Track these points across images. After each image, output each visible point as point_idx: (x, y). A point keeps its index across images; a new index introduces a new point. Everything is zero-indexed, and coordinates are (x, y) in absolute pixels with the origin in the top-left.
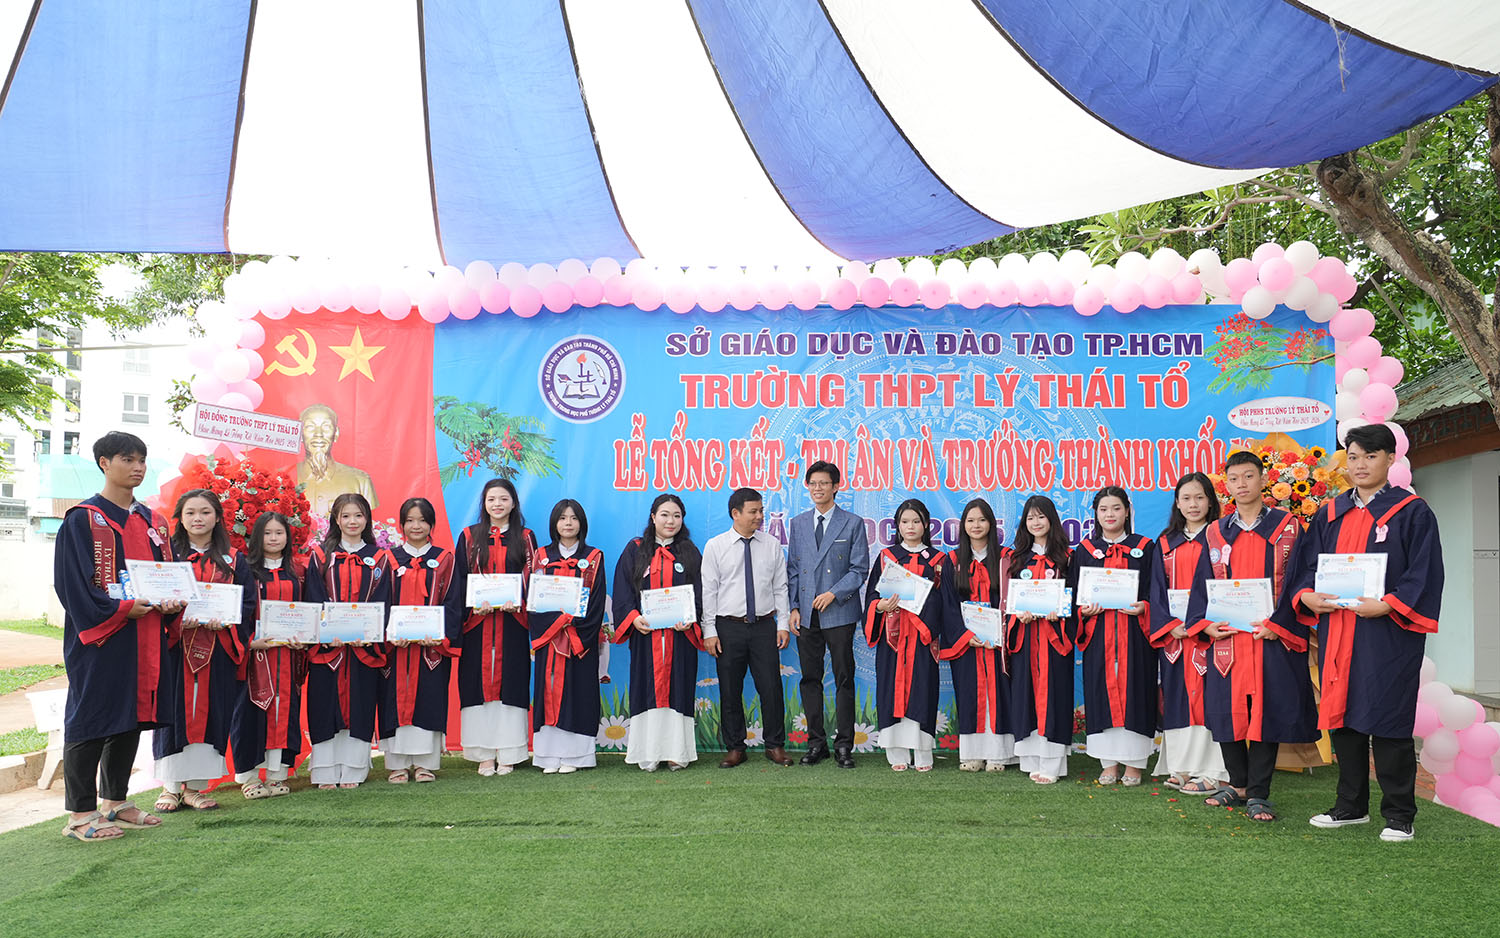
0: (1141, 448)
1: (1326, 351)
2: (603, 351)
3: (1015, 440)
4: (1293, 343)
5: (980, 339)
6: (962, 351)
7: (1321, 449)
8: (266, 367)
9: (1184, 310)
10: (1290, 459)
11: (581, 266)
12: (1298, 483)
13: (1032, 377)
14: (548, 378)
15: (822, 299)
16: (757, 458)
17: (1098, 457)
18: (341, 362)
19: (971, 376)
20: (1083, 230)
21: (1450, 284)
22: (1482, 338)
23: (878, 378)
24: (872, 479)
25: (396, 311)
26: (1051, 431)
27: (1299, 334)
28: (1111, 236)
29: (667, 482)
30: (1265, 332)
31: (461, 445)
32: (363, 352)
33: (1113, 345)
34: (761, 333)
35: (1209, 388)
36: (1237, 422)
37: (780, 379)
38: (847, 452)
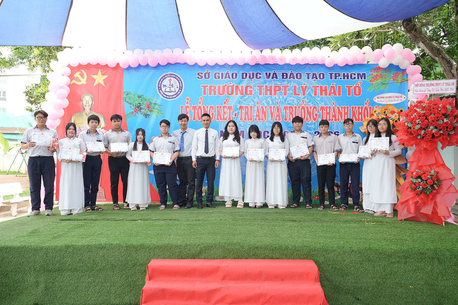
0: (346, 109)
1: (405, 78)
2: (177, 78)
3: (306, 106)
4: (395, 76)
5: (295, 74)
6: (290, 78)
7: (403, 109)
8: (71, 82)
9: (360, 66)
10: (393, 112)
11: (170, 51)
12: (395, 120)
13: (312, 86)
14: (160, 86)
15: (246, 62)
16: (225, 111)
17: (332, 112)
18: (94, 80)
19: (293, 86)
20: (328, 40)
21: (443, 58)
22: (453, 75)
23: (263, 86)
24: (261, 118)
25: (112, 65)
26: (318, 103)
27: (396, 73)
28: (337, 42)
29: (197, 119)
30: (386, 72)
31: (132, 107)
32: (101, 77)
33: (337, 76)
34: (226, 72)
35: (368, 90)
36: (376, 101)
37: (232, 87)
38: (253, 110)
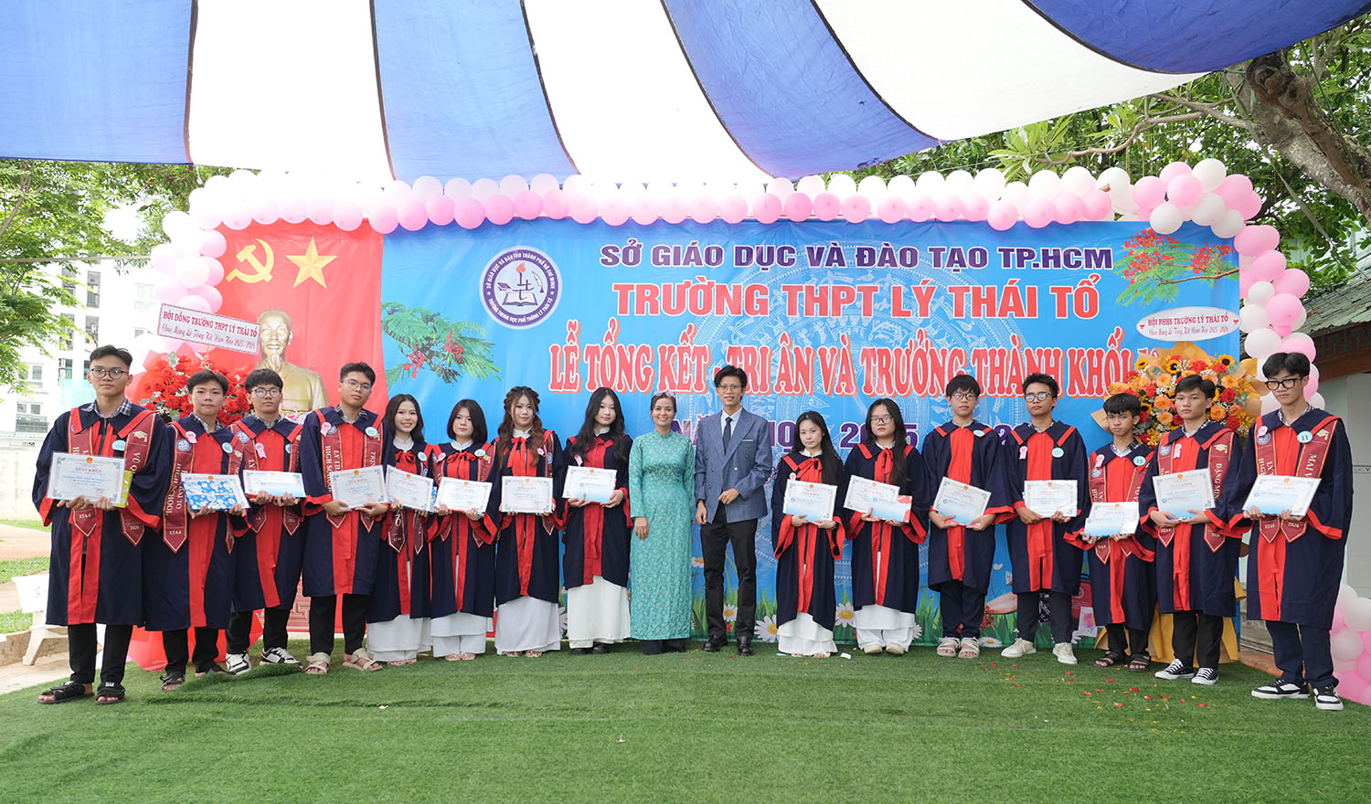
0: (1052, 356)
1: (1230, 266)
2: (541, 262)
3: (929, 349)
4: (1199, 258)
5: (898, 253)
6: (881, 264)
7: (1230, 358)
8: (226, 275)
9: (1095, 227)
11: (522, 181)
13: (948, 289)
14: (489, 286)
15: (749, 214)
16: (684, 363)
17: (1010, 365)
18: (296, 270)
19: (889, 288)
20: (994, 155)
23: (801, 288)
24: (793, 385)
25: (348, 222)
26: (965, 340)
27: (1203, 250)
28: (1020, 161)
30: (1173, 247)
31: (406, 349)
32: (316, 261)
33: (1025, 258)
34: (690, 245)
35: (1118, 300)
36: (1145, 332)
37: (708, 289)
38: (770, 359)
